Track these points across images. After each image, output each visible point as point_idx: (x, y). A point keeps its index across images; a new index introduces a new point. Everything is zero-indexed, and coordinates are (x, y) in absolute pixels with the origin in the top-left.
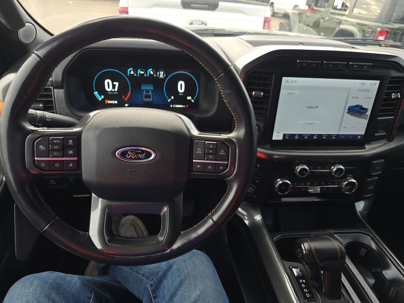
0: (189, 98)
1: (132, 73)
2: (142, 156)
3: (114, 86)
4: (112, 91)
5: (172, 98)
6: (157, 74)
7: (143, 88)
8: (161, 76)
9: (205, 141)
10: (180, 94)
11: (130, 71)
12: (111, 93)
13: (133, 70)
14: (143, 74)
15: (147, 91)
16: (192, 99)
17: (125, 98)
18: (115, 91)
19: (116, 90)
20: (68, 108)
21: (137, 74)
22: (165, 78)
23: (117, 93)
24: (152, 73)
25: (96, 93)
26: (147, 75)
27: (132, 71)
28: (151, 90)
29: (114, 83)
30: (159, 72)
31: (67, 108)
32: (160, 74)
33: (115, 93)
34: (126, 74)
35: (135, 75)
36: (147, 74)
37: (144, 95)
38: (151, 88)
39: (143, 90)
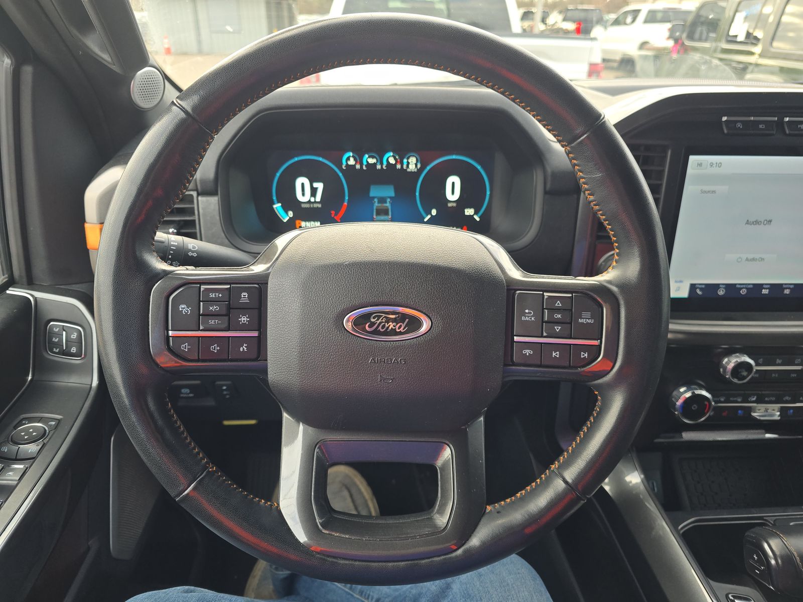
0: (469, 212)
1: (352, 162)
2: (399, 328)
3: (314, 191)
4: (309, 202)
5: (434, 212)
6: (402, 164)
7: (372, 194)
8: (412, 167)
9: (542, 293)
10: (450, 205)
11: (348, 159)
12: (307, 206)
13: (353, 156)
14: (375, 164)
15: (382, 200)
16: (476, 213)
17: (336, 214)
18: (315, 202)
19: (318, 198)
20: (225, 235)
21: (361, 164)
22: (420, 171)
23: (320, 206)
24: (392, 161)
25: (277, 206)
26: (382, 167)
27: (352, 159)
28: (391, 198)
29: (315, 185)
30: (408, 158)
31: (223, 235)
32: (408, 163)
33: (316, 205)
34: (340, 167)
35: (358, 167)
36: (382, 164)
37: (375, 208)
38: (388, 192)
39: (374, 198)
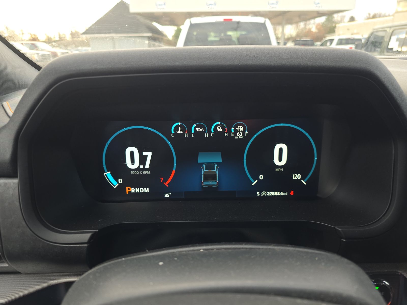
0: (297, 176)
1: (180, 131)
3: (143, 159)
4: (138, 169)
5: (261, 177)
6: (230, 132)
7: (199, 161)
8: (239, 135)
10: (277, 170)
11: (176, 128)
12: (137, 173)
13: (181, 126)
14: (203, 133)
15: (210, 166)
16: (303, 178)
17: (165, 180)
18: (144, 169)
19: (147, 166)
20: (26, 223)
21: (190, 133)
22: (247, 139)
23: (149, 172)
24: (220, 130)
25: (108, 174)
26: (210, 135)
27: (180, 128)
28: (217, 163)
29: (144, 153)
30: (235, 127)
31: (24, 223)
32: (236, 132)
33: (144, 172)
34: (168, 134)
35: (186, 135)
36: (210, 132)
37: (203, 173)
38: (216, 159)
39: (202, 164)
